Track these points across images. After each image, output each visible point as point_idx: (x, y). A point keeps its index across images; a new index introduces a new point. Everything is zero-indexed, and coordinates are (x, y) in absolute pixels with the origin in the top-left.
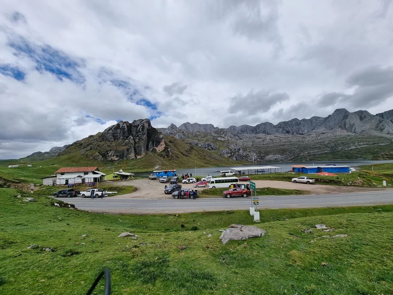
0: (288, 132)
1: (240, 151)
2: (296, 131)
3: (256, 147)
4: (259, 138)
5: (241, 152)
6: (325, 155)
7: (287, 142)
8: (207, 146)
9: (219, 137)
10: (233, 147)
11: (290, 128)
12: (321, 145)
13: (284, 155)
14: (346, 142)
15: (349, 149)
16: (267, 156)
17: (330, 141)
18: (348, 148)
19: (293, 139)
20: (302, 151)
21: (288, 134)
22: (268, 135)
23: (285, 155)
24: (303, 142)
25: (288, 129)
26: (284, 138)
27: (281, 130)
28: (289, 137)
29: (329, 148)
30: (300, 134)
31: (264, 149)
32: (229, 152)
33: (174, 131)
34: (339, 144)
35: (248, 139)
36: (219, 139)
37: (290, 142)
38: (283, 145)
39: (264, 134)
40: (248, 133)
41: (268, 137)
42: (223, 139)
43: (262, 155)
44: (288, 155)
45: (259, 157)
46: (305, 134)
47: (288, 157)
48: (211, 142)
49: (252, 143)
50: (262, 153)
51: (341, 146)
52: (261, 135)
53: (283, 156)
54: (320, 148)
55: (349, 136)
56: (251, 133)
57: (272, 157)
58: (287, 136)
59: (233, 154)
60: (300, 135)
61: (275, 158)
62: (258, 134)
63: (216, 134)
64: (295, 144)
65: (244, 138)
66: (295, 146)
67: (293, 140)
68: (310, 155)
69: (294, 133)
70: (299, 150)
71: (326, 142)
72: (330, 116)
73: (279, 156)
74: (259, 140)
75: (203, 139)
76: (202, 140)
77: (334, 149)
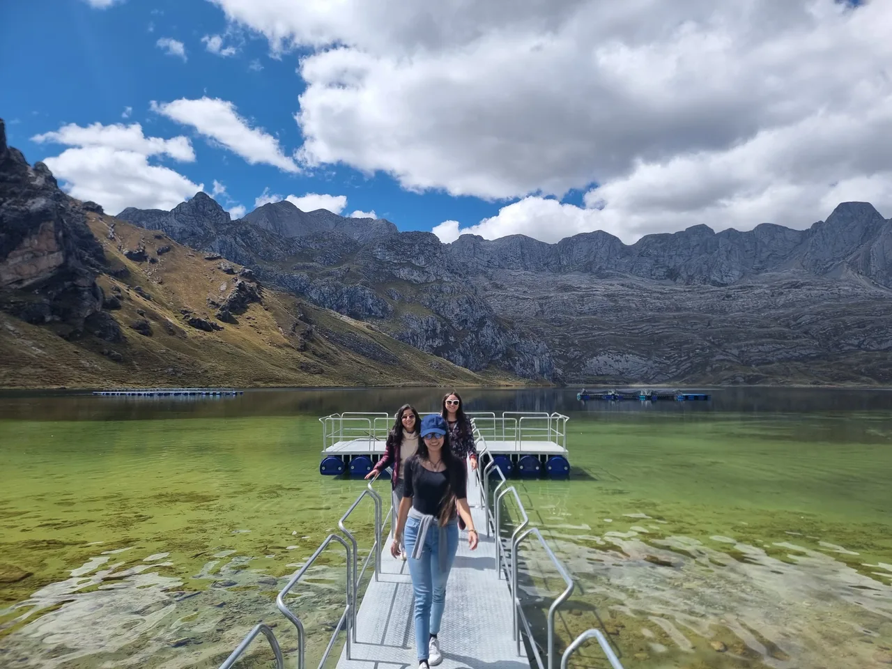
0: (672, 275)
1: (484, 331)
2: (701, 272)
3: (553, 320)
4: (566, 288)
5: (487, 332)
6: (800, 365)
7: (668, 309)
8: (346, 301)
9: (402, 266)
10: (457, 311)
11: (680, 261)
12: (788, 326)
13: (654, 358)
14: (872, 322)
15: (884, 346)
16: (592, 357)
17: (818, 313)
18: (880, 343)
19: (689, 299)
20: (719, 346)
21: (672, 282)
22: (599, 281)
23: (659, 356)
24: (723, 312)
25: (671, 266)
26: (655, 295)
27: (648, 264)
28: (676, 291)
29: (813, 337)
30: (714, 283)
31: (582, 328)
32: (438, 331)
33: (207, 224)
34: (847, 328)
35: (526, 289)
36: (403, 273)
37: (678, 309)
38: (652, 320)
39: (587, 276)
40: (526, 268)
41: (601, 287)
42: (416, 276)
43: (573, 353)
44: (668, 358)
45: (561, 361)
46: (733, 284)
47: (669, 366)
48: (365, 284)
49: (541, 305)
50: (573, 345)
51: (855, 335)
52: (573, 278)
53: (650, 363)
54: (783, 336)
55: (880, 299)
56: (539, 270)
57: (611, 362)
58: (668, 288)
59: (452, 339)
60: (715, 288)
61: (620, 366)
62: (566, 273)
63: (393, 253)
64: (695, 317)
65: (511, 286)
66: (695, 324)
67: (689, 304)
68: (747, 364)
69: (691, 277)
70: (710, 341)
71: (806, 318)
72: (818, 225)
73: (637, 359)
74: (566, 296)
75: (335, 269)
76: (329, 274)
77: (830, 343)
